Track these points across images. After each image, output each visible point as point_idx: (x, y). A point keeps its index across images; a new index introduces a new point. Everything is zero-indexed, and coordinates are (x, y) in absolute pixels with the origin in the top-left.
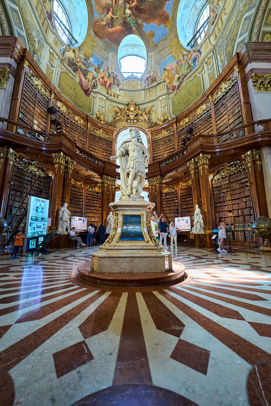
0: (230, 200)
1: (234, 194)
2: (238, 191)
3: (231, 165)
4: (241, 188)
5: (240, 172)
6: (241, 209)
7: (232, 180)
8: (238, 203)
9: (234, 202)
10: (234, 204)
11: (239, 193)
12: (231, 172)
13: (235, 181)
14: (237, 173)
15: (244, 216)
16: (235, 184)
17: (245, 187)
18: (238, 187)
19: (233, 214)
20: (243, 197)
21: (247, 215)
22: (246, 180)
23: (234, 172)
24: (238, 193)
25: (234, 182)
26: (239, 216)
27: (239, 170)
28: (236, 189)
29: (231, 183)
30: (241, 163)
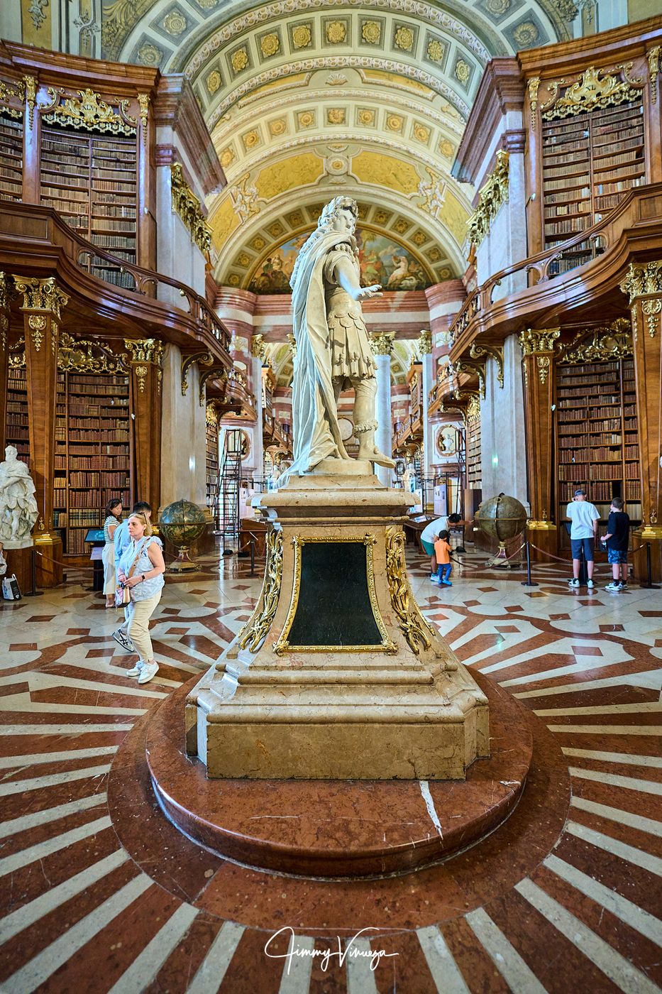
0: (62, 443)
1: (79, 430)
2: (90, 424)
3: (85, 349)
4: (104, 418)
5: (109, 377)
6: (98, 471)
7: (77, 389)
8: (91, 456)
9: (76, 450)
10: (75, 456)
11: (98, 431)
12: (78, 367)
13: (90, 396)
14: (97, 376)
15: (104, 489)
16: (85, 402)
17: (116, 418)
18: (95, 414)
19: (69, 482)
20: (108, 444)
21: (113, 489)
22: (123, 402)
23: (89, 370)
24: (93, 430)
25: (84, 396)
26: (87, 490)
27: (105, 371)
28: (87, 417)
29: (73, 395)
30: (114, 354)
